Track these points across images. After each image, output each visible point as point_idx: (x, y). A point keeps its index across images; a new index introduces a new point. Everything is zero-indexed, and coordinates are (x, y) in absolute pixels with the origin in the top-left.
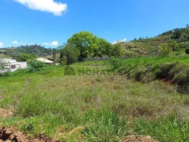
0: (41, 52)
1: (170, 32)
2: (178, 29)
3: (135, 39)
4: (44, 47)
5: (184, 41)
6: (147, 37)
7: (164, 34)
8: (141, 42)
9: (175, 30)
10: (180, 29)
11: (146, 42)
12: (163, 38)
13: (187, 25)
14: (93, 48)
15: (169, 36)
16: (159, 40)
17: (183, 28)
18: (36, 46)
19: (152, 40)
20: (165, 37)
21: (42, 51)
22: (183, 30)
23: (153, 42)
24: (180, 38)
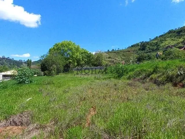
0: (9, 64)
1: (137, 45)
2: (143, 42)
3: (108, 50)
4: (13, 59)
5: (150, 52)
6: (119, 49)
7: (132, 46)
8: (114, 53)
9: (141, 43)
10: (145, 42)
11: (118, 53)
12: (132, 50)
13: (150, 39)
14: (77, 57)
15: (137, 48)
16: (129, 51)
17: (147, 41)
18: (4, 58)
19: (123, 51)
20: (133, 49)
21: (11, 63)
22: (147, 43)
23: (124, 53)
24: (146, 50)
